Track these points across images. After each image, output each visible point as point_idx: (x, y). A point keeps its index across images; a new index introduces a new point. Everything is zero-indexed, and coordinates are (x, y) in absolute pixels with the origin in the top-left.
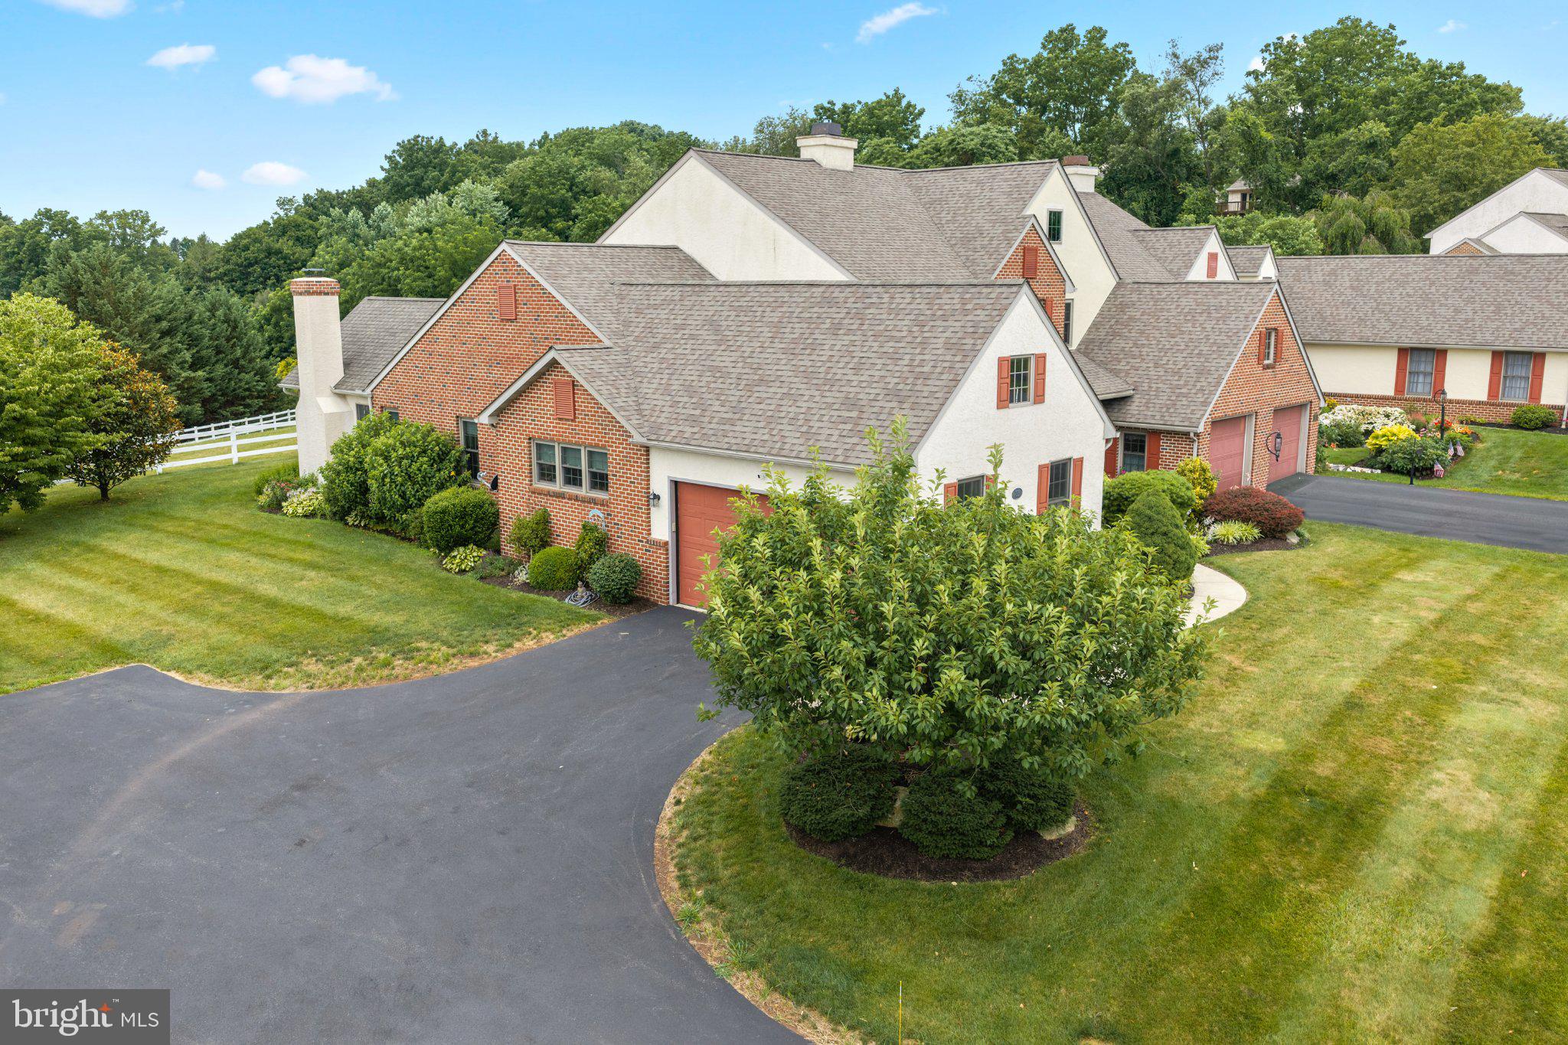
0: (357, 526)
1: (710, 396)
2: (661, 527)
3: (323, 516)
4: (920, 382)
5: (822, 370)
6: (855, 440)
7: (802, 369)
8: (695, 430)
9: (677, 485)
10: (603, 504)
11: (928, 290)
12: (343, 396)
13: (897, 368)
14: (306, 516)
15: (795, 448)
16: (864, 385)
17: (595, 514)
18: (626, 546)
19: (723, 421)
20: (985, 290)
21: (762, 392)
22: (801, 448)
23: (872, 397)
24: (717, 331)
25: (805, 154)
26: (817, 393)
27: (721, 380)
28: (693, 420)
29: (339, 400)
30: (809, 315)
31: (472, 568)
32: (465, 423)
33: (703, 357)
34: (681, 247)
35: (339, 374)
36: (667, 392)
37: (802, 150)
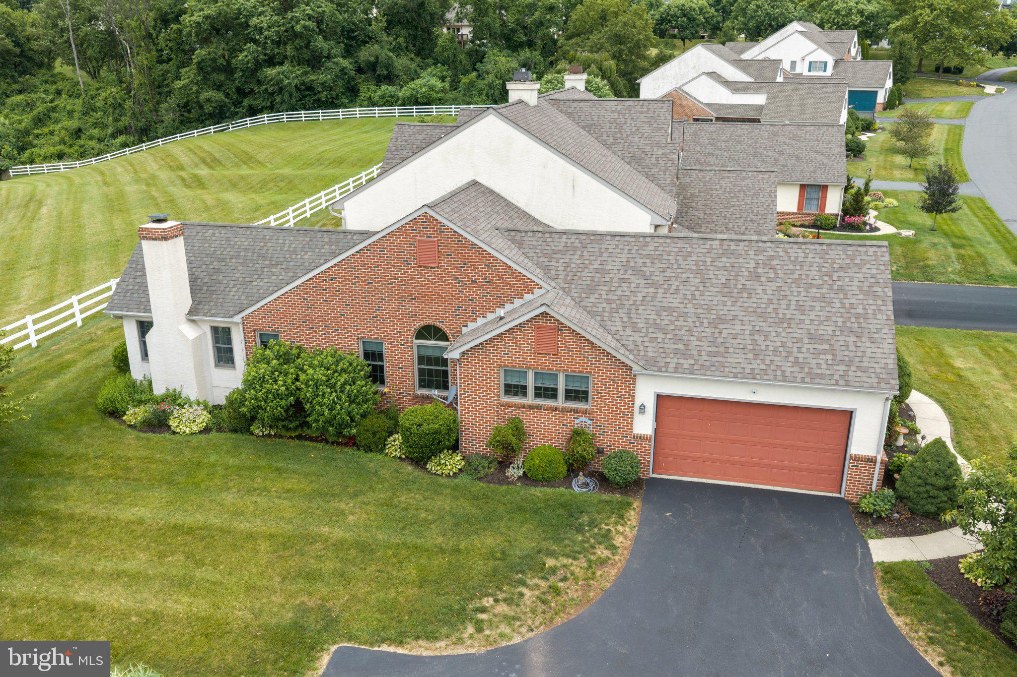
0: (269, 435)
1: (683, 332)
2: (644, 425)
3: (220, 430)
4: (862, 320)
5: (769, 310)
6: (844, 368)
7: (751, 310)
8: (692, 362)
9: (660, 398)
10: (585, 412)
11: (812, 247)
12: (193, 321)
13: (834, 310)
14: (200, 432)
15: (796, 375)
16: (816, 323)
17: (582, 421)
18: (609, 440)
19: (709, 354)
20: (860, 249)
21: (727, 330)
22: (801, 375)
23: (831, 333)
24: (643, 275)
25: (513, 96)
26: (780, 330)
27: (681, 319)
28: (684, 355)
29: (192, 325)
30: (721, 264)
31: (460, 470)
32: (363, 342)
33: (648, 299)
34: (480, 181)
35: (188, 302)
36: (635, 328)
37: (510, 92)
